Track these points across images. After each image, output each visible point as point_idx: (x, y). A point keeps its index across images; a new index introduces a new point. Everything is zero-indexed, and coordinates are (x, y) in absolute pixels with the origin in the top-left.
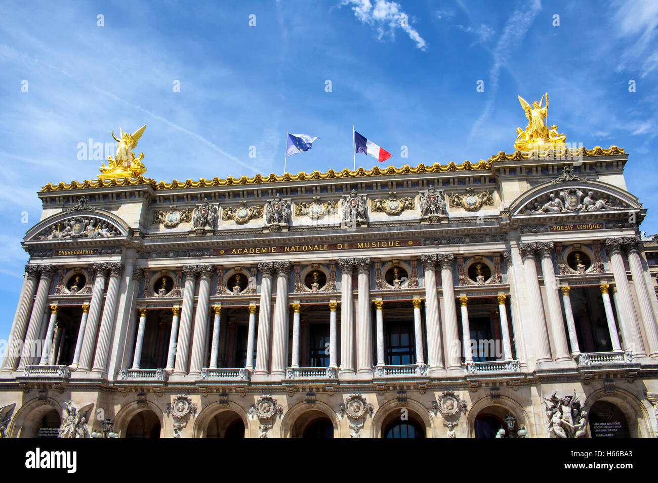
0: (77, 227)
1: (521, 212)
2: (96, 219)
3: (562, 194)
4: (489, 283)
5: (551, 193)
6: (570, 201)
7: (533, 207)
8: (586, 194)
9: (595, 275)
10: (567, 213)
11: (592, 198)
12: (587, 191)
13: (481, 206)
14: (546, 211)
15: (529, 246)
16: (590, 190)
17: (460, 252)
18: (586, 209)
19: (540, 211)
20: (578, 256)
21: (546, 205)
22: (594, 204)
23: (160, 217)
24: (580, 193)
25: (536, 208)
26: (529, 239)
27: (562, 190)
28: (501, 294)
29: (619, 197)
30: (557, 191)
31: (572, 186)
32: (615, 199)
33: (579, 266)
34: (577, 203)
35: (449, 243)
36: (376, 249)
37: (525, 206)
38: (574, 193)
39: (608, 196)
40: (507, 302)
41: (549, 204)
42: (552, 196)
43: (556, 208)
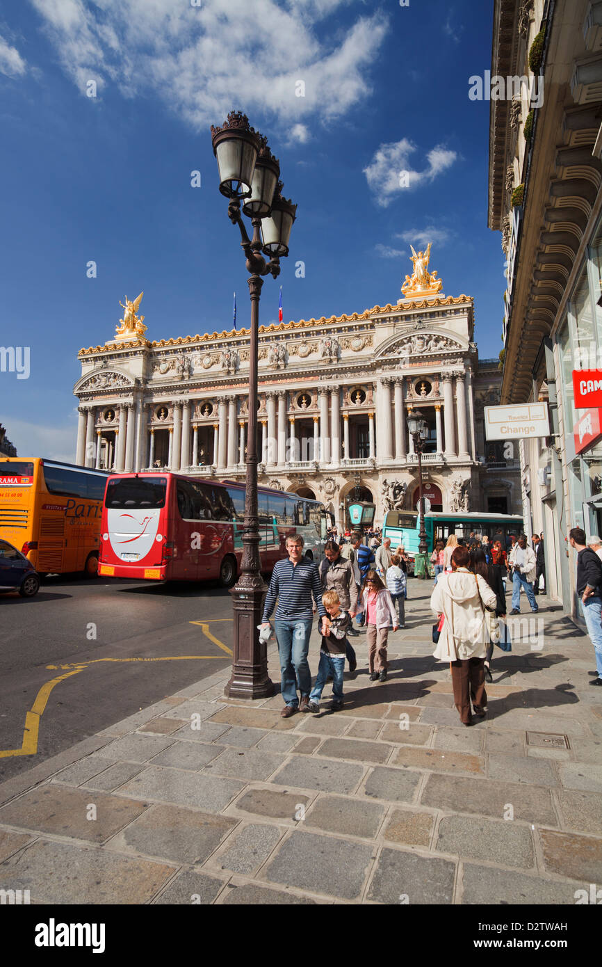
1: (382, 355)
2: (115, 373)
3: (413, 339)
4: (364, 405)
5: (406, 339)
6: (419, 342)
7: (390, 350)
8: (431, 338)
9: (431, 398)
10: (415, 353)
11: (435, 341)
12: (432, 336)
13: (363, 347)
14: (400, 353)
15: (387, 379)
16: (435, 335)
17: (344, 384)
18: (429, 350)
19: (396, 354)
21: (401, 349)
22: (436, 346)
23: (156, 366)
24: (426, 338)
25: (393, 351)
26: (388, 374)
27: (414, 336)
28: (370, 412)
29: (455, 339)
30: (410, 337)
31: (421, 333)
32: (452, 341)
33: (423, 392)
34: (423, 345)
35: (337, 377)
36: (289, 383)
37: (386, 350)
38: (422, 338)
39: (447, 339)
40: (374, 418)
41: (403, 347)
42: (405, 341)
43: (408, 351)
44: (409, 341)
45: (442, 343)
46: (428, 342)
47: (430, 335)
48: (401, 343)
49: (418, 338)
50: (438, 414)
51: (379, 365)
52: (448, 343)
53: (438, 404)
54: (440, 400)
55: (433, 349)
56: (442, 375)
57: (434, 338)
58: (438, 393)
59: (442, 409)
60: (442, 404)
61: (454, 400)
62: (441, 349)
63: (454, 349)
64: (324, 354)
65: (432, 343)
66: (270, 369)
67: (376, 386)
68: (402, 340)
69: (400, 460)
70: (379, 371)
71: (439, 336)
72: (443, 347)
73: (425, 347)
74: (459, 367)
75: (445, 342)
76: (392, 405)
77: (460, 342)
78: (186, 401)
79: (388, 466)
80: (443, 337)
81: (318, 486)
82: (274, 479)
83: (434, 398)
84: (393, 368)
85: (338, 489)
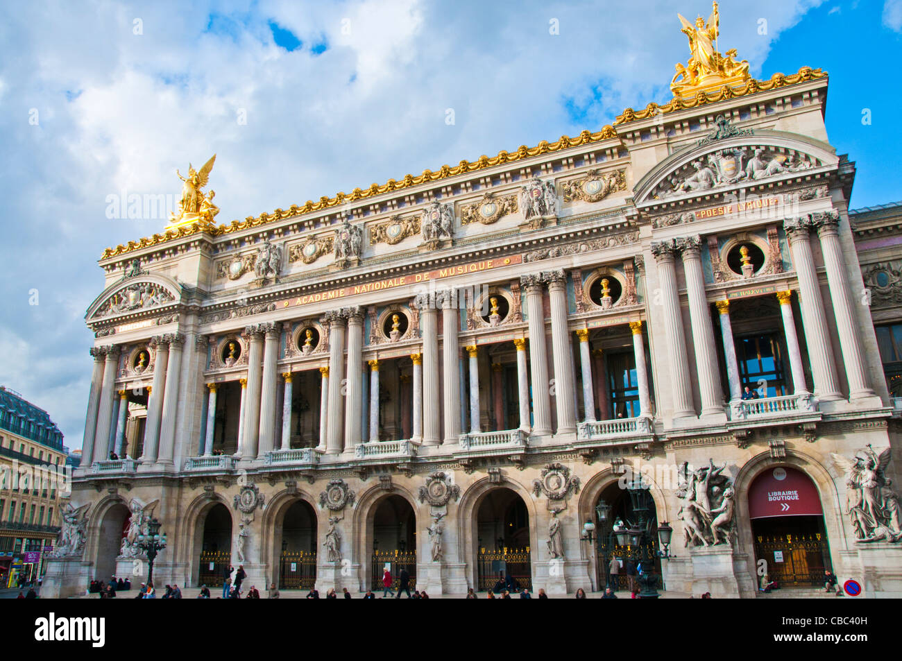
0: (132, 297)
1: (651, 196)
2: (151, 283)
3: (712, 159)
4: (619, 305)
5: (697, 160)
6: (726, 165)
7: (667, 185)
8: (750, 155)
9: (767, 278)
10: (719, 188)
11: (761, 157)
12: (753, 148)
13: (608, 193)
14: (688, 189)
15: (665, 245)
16: (758, 147)
17: (575, 266)
18: (750, 177)
20: (743, 251)
21: (688, 182)
22: (765, 168)
23: (223, 269)
24: (742, 153)
25: (674, 187)
26: (666, 234)
27: (713, 153)
28: (635, 320)
29: (804, 149)
30: (705, 157)
31: (729, 144)
32: (797, 153)
33: (746, 265)
34: (736, 170)
35: (558, 254)
36: (463, 275)
37: (658, 187)
38: (731, 154)
39: (787, 151)
40: (644, 328)
41: (693, 177)
42: (697, 165)
43: (704, 183)
44: (705, 163)
45: (775, 163)
46: (745, 161)
47: (749, 147)
48: (689, 170)
49: (724, 155)
50: (786, 310)
51: (644, 217)
52: (791, 158)
53: (783, 289)
54: (789, 280)
55: (758, 174)
56: (787, 225)
57: (757, 152)
58: (781, 265)
59: (794, 299)
60: (792, 288)
61: (820, 275)
62: (776, 171)
63: (804, 169)
64: (529, 213)
65: (753, 163)
66: (425, 251)
67: (642, 265)
68: (689, 164)
69: (711, 417)
70: (646, 231)
71: (767, 147)
72: (780, 168)
73: (741, 173)
74: (822, 206)
75: (782, 158)
76: (682, 298)
77: (815, 153)
78: (272, 324)
79: (687, 430)
80: (777, 149)
81: (533, 485)
82: (439, 471)
83: (773, 276)
84: (677, 222)
85: (577, 488)
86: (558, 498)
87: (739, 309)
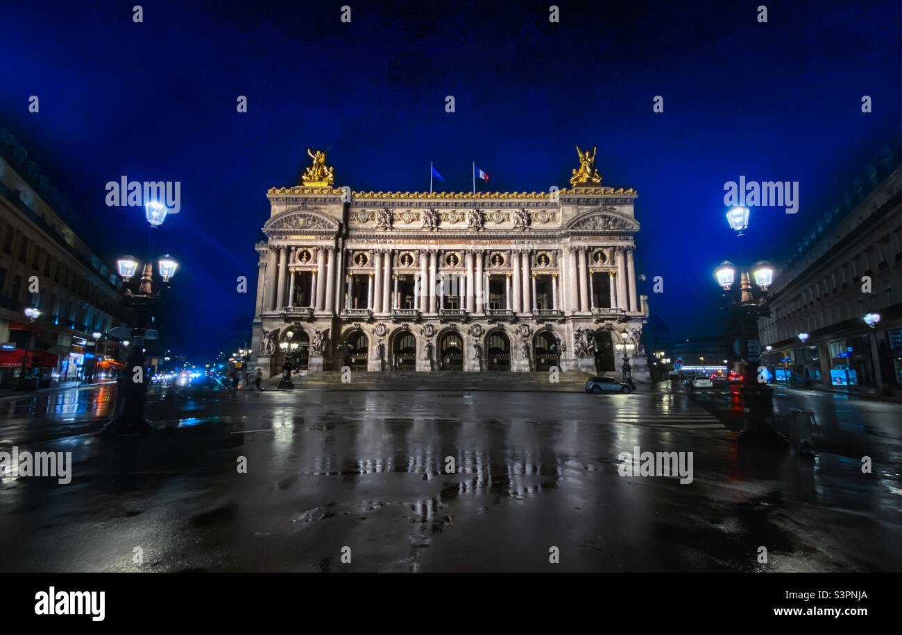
0: (301, 221)
1: (572, 228)
2: (314, 216)
3: (596, 218)
4: (548, 267)
5: (591, 217)
6: (601, 221)
7: (578, 225)
8: (610, 220)
9: (606, 266)
10: (597, 230)
11: (613, 222)
13: (548, 221)
14: (586, 228)
15: (574, 247)
16: (613, 217)
17: (534, 248)
18: (609, 228)
19: (583, 228)
20: (599, 255)
21: (587, 225)
22: (614, 226)
24: (607, 218)
25: (581, 226)
26: (574, 244)
27: (598, 216)
28: (554, 274)
29: (629, 221)
30: (594, 216)
31: (604, 213)
32: (625, 222)
33: (600, 260)
34: (604, 224)
35: (528, 243)
37: (575, 225)
38: (604, 218)
39: (622, 221)
40: (557, 278)
41: (588, 223)
42: (591, 219)
43: (592, 227)
45: (618, 224)
46: (608, 222)
47: (610, 216)
48: (587, 221)
49: (601, 218)
50: (612, 278)
51: (568, 235)
52: (623, 224)
53: (612, 271)
54: (614, 268)
55: (612, 228)
56: (618, 248)
57: (613, 219)
58: (612, 262)
62: (618, 228)
63: (627, 229)
64: (517, 223)
65: (610, 223)
66: (471, 230)
67: (561, 253)
68: (588, 218)
69: (587, 313)
70: (567, 240)
71: (616, 218)
73: (606, 226)
74: (630, 243)
75: (620, 223)
76: (578, 268)
77: (632, 224)
78: (389, 250)
80: (619, 219)
81: (515, 331)
82: (476, 323)
83: (609, 265)
84: (580, 239)
85: (532, 334)
86: (525, 336)
87: (596, 275)
